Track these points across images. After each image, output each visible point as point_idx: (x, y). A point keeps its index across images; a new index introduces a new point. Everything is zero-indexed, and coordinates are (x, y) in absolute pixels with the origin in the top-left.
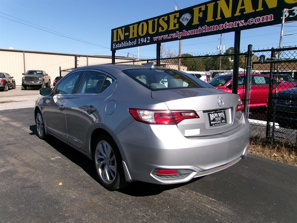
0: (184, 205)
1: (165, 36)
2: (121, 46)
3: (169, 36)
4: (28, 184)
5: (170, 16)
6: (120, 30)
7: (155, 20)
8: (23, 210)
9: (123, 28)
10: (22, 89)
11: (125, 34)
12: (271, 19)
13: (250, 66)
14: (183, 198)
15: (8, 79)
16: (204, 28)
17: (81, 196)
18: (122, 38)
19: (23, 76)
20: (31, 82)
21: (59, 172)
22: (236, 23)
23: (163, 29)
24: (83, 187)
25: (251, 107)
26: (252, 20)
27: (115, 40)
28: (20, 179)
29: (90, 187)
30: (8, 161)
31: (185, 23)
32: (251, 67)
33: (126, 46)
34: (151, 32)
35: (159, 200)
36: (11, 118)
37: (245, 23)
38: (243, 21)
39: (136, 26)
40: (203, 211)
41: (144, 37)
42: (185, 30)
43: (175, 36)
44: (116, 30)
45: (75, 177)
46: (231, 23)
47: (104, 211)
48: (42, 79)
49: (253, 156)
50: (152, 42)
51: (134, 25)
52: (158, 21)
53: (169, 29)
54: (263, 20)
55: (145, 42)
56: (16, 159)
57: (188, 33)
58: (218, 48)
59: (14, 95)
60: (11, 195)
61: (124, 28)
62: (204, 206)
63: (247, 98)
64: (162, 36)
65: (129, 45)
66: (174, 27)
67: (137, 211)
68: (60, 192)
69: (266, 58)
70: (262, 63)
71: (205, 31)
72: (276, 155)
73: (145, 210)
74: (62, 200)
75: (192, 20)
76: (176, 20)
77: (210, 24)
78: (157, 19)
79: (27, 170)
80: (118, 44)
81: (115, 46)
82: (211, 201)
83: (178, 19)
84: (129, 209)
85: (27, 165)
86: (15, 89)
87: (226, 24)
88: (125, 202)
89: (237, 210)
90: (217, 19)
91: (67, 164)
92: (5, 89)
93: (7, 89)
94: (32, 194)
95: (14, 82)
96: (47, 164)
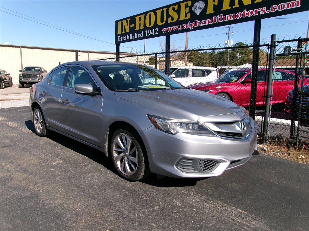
0: (211, 219)
1: (175, 27)
2: (126, 39)
3: (179, 27)
4: (25, 194)
5: (180, 4)
6: (124, 22)
7: (164, 9)
8: (19, 226)
9: (128, 20)
10: (20, 87)
11: (131, 25)
12: (298, 5)
13: (274, 58)
14: (208, 210)
15: (5, 76)
16: (220, 17)
17: (88, 208)
18: (128, 31)
19: (21, 73)
20: (28, 79)
21: (61, 179)
22: (256, 11)
23: (173, 19)
24: (90, 197)
25: (274, 104)
26: (275, 7)
27: (119, 33)
28: (16, 188)
29: (98, 197)
30: (3, 166)
31: (198, 12)
32: (274, 60)
33: (132, 38)
34: (159, 23)
35: (180, 213)
36: (7, 117)
37: (266, 10)
38: (265, 8)
39: (142, 17)
40: (234, 226)
41: (151, 29)
42: (197, 20)
43: (187, 27)
44: (121, 22)
45: (80, 184)
46: (250, 11)
47: (116, 227)
48: (40, 76)
49: (278, 158)
50: (160, 34)
51: (141, 16)
52: (167, 11)
53: (180, 20)
54: (288, 7)
55: (153, 34)
56: (12, 164)
57: (201, 24)
58: (226, 43)
59: (11, 93)
60: (5, 207)
61: (130, 19)
62: (234, 220)
63: (270, 94)
64: (171, 28)
65: (135, 38)
66: (185, 17)
67: (155, 227)
68: (63, 203)
69: (292, 49)
70: (287, 55)
71: (221, 21)
72: (303, 157)
73: (165, 225)
74: (65, 214)
75: (205, 9)
76: (188, 9)
77: (226, 12)
78: (166, 8)
79: (25, 177)
80: (123, 37)
81: (120, 39)
82: (241, 213)
83: (190, 8)
84: (146, 225)
85: (24, 170)
86: (12, 86)
87: (244, 13)
88: (141, 216)
89: (274, 225)
90: (234, 7)
91: (70, 169)
92: (1, 87)
93: (4, 87)
94: (31, 206)
95: (10, 79)
96: (47, 169)
